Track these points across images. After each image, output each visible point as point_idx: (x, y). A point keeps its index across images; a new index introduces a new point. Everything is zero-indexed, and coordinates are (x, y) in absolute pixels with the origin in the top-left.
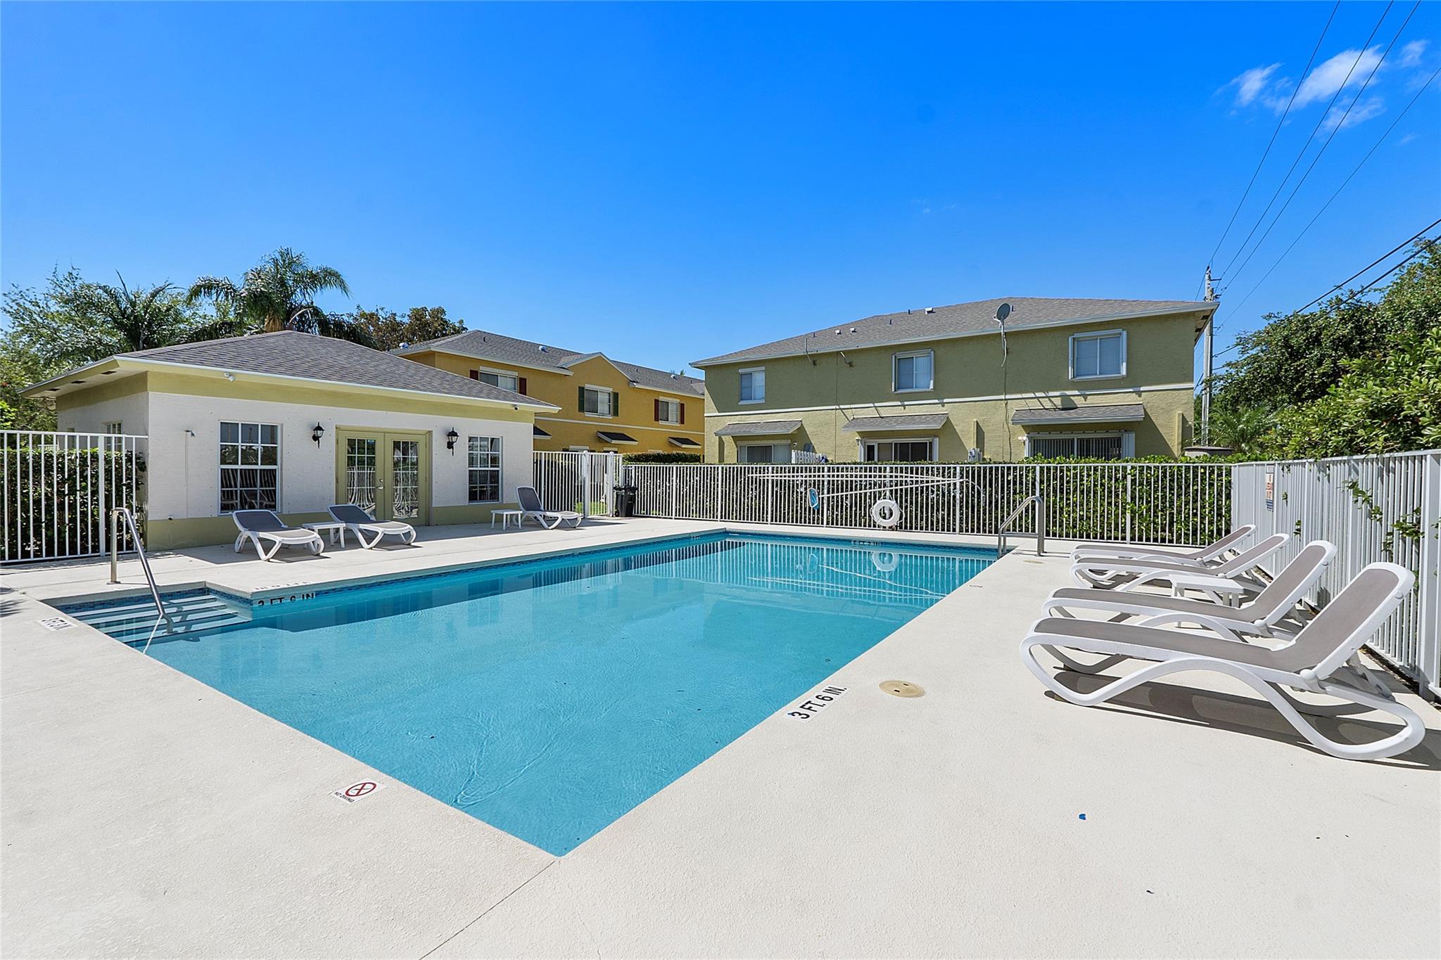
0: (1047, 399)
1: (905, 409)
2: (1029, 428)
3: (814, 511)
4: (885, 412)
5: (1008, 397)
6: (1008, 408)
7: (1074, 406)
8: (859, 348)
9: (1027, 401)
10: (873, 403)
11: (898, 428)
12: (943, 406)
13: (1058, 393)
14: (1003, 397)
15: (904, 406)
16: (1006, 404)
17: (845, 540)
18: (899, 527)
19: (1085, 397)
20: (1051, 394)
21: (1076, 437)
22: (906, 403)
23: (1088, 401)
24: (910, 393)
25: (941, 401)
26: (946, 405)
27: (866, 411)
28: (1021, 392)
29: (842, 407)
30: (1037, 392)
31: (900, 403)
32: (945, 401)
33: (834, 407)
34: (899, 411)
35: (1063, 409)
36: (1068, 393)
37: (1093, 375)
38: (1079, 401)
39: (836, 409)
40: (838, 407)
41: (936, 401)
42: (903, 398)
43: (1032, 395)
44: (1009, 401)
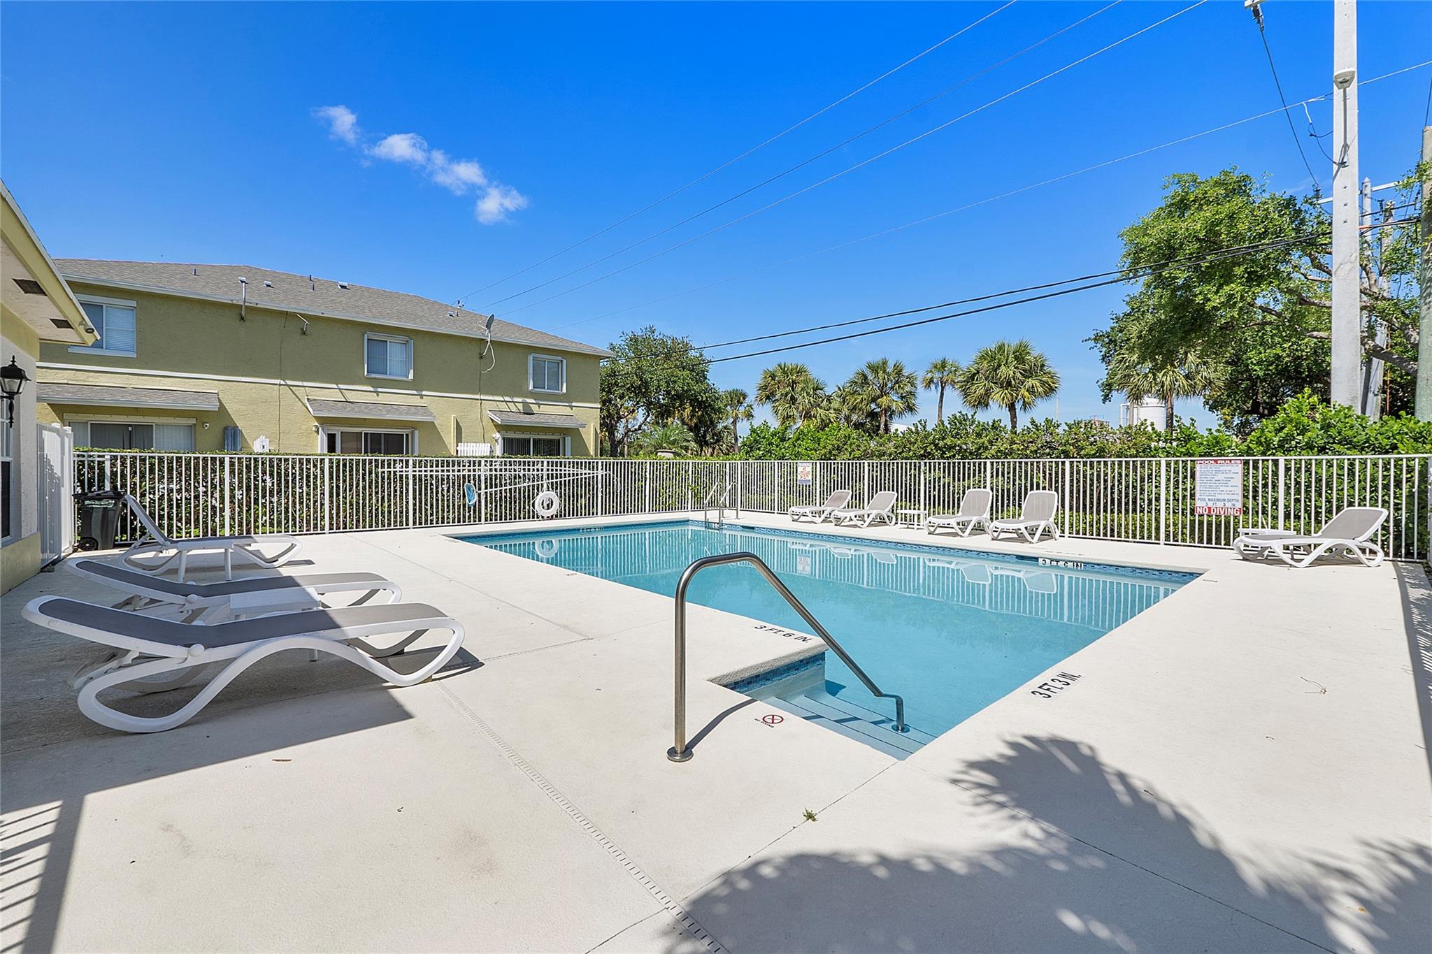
0: (512, 404)
1: (378, 396)
2: (500, 428)
3: (469, 508)
4: (352, 397)
5: (483, 397)
6: (483, 407)
7: (531, 412)
8: (324, 315)
9: (498, 403)
10: (337, 384)
11: (389, 417)
12: (422, 398)
13: (520, 400)
14: (478, 397)
15: (378, 393)
16: (481, 404)
17: (575, 530)
18: (560, 515)
19: (539, 405)
20: (516, 399)
21: (532, 437)
22: (379, 390)
23: (541, 409)
24: (384, 379)
25: (420, 393)
26: (424, 397)
27: (328, 392)
28: (492, 394)
29: (289, 382)
30: (505, 396)
31: (372, 390)
32: (424, 393)
33: (277, 382)
34: (372, 398)
35: (524, 413)
36: (529, 400)
37: (541, 388)
38: (535, 408)
39: (280, 385)
40: (282, 382)
41: (415, 392)
42: (376, 383)
43: (502, 399)
44: (483, 401)
